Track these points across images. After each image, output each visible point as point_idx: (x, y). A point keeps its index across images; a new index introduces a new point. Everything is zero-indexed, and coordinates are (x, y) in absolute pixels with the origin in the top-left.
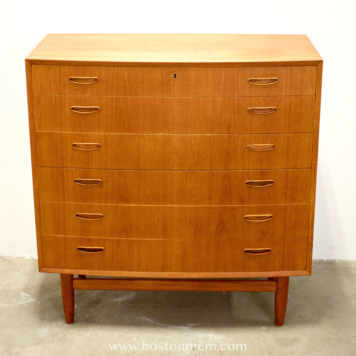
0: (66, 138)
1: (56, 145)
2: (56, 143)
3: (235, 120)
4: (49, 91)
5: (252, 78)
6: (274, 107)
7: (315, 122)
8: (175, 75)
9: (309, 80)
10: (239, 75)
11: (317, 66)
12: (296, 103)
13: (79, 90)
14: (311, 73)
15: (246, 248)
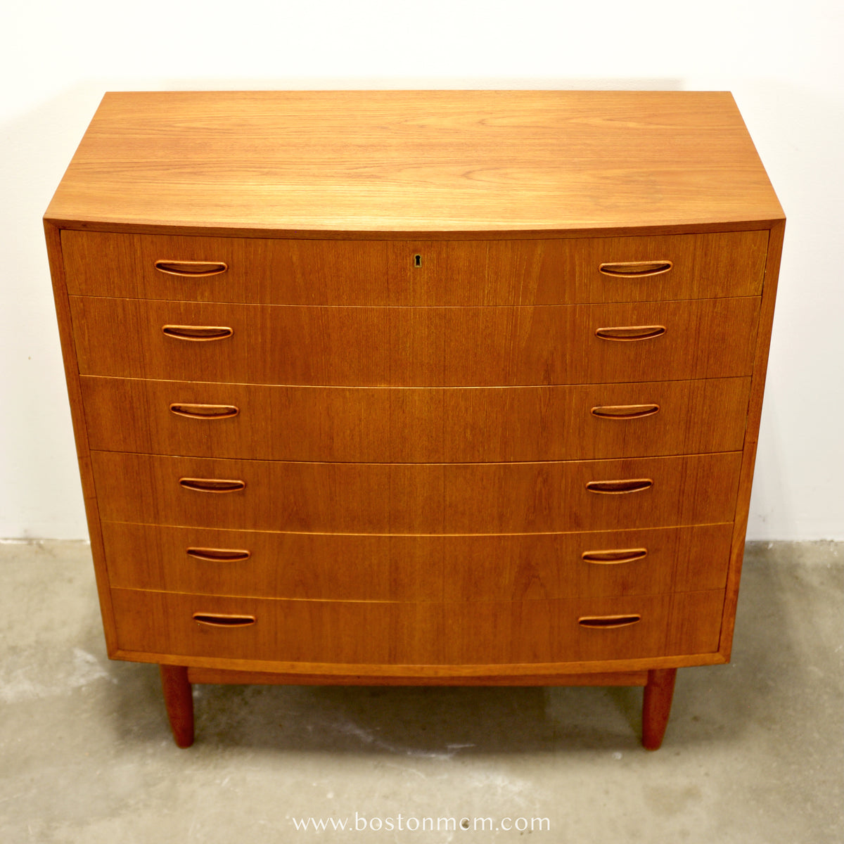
0: (154, 393)
1: (132, 408)
2: (131, 403)
3: (564, 355)
4: (108, 290)
5: (609, 262)
6: (659, 324)
7: (758, 353)
8: (418, 258)
9: (748, 264)
10: (577, 257)
11: (770, 230)
12: (714, 314)
13: (182, 289)
14: (755, 246)
15: (583, 616)
